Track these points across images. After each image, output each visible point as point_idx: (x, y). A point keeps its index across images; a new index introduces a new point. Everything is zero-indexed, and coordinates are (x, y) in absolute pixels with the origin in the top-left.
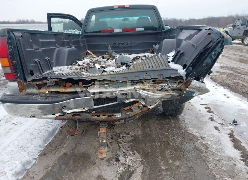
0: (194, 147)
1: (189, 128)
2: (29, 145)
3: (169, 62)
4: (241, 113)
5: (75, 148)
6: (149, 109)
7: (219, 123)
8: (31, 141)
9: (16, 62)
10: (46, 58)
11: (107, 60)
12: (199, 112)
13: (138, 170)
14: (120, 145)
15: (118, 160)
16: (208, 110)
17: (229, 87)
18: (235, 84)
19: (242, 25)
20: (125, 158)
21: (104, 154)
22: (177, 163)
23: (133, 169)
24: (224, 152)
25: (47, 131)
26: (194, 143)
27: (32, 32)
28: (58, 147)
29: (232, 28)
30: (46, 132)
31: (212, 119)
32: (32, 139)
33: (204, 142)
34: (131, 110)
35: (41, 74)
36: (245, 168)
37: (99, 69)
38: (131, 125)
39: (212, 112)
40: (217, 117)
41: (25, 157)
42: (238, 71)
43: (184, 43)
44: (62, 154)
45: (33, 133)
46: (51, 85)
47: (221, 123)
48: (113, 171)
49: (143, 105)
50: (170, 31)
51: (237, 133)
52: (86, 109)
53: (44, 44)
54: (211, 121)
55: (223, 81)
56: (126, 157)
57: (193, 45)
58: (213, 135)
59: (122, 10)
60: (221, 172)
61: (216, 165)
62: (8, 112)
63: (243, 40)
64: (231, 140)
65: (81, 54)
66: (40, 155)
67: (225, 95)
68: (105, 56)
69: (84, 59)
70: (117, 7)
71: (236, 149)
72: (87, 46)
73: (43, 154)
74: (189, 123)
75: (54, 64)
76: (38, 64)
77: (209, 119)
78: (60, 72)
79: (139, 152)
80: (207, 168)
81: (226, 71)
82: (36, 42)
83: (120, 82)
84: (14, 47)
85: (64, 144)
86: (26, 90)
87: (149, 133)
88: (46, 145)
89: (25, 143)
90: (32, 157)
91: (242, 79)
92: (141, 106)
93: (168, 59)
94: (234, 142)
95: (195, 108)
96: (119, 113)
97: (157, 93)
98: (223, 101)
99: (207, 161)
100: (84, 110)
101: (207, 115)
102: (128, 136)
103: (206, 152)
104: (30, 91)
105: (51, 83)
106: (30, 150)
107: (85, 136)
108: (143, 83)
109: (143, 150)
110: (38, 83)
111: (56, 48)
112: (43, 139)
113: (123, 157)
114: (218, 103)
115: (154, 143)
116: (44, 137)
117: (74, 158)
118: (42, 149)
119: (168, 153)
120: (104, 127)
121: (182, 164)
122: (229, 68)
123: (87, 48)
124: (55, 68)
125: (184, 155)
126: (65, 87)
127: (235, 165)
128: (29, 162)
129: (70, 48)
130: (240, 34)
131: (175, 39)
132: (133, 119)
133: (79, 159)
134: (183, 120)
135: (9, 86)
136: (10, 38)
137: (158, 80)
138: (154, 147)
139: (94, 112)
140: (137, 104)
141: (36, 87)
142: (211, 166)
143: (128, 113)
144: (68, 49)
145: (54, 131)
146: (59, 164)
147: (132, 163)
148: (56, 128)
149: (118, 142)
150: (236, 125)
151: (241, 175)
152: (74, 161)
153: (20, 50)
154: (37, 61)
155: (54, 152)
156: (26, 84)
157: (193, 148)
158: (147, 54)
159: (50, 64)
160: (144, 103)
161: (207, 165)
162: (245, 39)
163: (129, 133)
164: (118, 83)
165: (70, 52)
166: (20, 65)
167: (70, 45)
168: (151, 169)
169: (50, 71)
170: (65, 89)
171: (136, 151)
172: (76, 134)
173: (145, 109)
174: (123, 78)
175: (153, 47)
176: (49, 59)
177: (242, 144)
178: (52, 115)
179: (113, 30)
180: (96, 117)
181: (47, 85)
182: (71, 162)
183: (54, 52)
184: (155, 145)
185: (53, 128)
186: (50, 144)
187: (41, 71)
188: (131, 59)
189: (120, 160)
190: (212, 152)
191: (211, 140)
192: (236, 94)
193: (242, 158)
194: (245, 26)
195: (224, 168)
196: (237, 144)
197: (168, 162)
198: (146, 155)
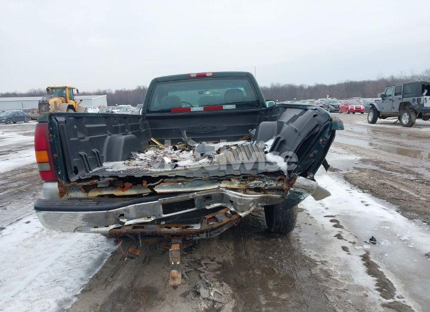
0: (310, 276)
1: (305, 250)
2: (67, 277)
3: (266, 153)
4: (385, 227)
5: (135, 280)
6: (240, 216)
7: (350, 242)
8: (69, 273)
9: (57, 155)
10: (94, 150)
11: (181, 152)
12: (321, 227)
13: (227, 306)
14: (202, 275)
15: (198, 294)
16: (335, 223)
17: (371, 190)
18: (380, 186)
19: (395, 95)
20: (208, 290)
21: (177, 280)
22: (284, 296)
23: (220, 305)
24: (353, 280)
25: (91, 258)
26: (310, 270)
27: (77, 116)
28: (110, 279)
29: (380, 98)
30: (90, 260)
31: (339, 236)
32: (69, 270)
33: (325, 268)
34: (214, 218)
35: (88, 172)
36: (380, 300)
37: (169, 163)
38: (218, 247)
39: (341, 227)
40: (347, 233)
41: (61, 293)
42: (387, 166)
43: (286, 127)
44: (116, 289)
45: (70, 261)
46: (104, 186)
47: (352, 242)
48: (190, 308)
49: (231, 211)
50: (271, 110)
51: (374, 255)
52: (152, 219)
53: (91, 131)
54: (339, 240)
55: (363, 182)
56: (210, 288)
57: (296, 131)
58: (339, 257)
59: (202, 80)
60: (346, 306)
61: (339, 297)
62: (43, 224)
63: (400, 118)
64: (364, 264)
65: (141, 144)
66: (83, 290)
67: (362, 202)
68: (177, 146)
69: (147, 151)
70: (195, 76)
71: (369, 276)
72: (150, 132)
73: (88, 290)
74: (304, 243)
75: (105, 158)
76: (84, 158)
77: (335, 236)
78: (115, 169)
79: (229, 283)
80: (326, 302)
81: (370, 166)
82: (81, 129)
83: (199, 180)
84: (57, 136)
85: (118, 276)
86: (68, 194)
87: (245, 258)
88: (91, 277)
89: (59, 276)
90: (72, 293)
91: (391, 178)
92: (229, 212)
93: (265, 148)
94: (367, 267)
95: (316, 221)
96: (198, 223)
97: (250, 194)
98: (358, 210)
99: (327, 292)
100: (149, 220)
101: (332, 231)
102: (213, 262)
103: (326, 281)
104: (73, 195)
105: (104, 183)
106: (67, 284)
107: (148, 264)
108: (230, 180)
109: (236, 281)
110: (85, 184)
111: (106, 137)
112: (85, 269)
113: (205, 288)
114: (351, 214)
115: (251, 271)
116: (88, 267)
117: (133, 293)
118: (86, 283)
119: (271, 284)
120: (177, 243)
121: (291, 297)
122: (374, 162)
123: (151, 135)
124: (105, 165)
125: (294, 285)
126: (123, 188)
127: (367, 296)
128: (67, 301)
129: (126, 136)
130: (394, 108)
131: (276, 122)
132: (217, 233)
133: (141, 295)
134: (297, 238)
135: (45, 189)
136: (51, 124)
137: (251, 176)
138: (252, 276)
139: (163, 223)
140: (223, 211)
141: (82, 189)
142: (331, 299)
143: (211, 223)
144: (124, 137)
145: (101, 259)
146: (113, 302)
147: (219, 298)
148: (104, 255)
149: (199, 271)
150: (374, 243)
151: (374, 308)
152: (135, 297)
153: (63, 140)
154: (83, 155)
155: (103, 287)
156: (68, 185)
157: (308, 277)
158: (240, 143)
159: (99, 159)
160: (232, 209)
161: (326, 297)
162: (403, 116)
163: (214, 258)
164: (196, 180)
165: (127, 141)
166: (62, 160)
167: (126, 130)
168: (245, 304)
169: (100, 168)
170: (123, 191)
171: (225, 282)
172: (138, 256)
173: (234, 217)
174: (204, 173)
175: (248, 132)
176: (98, 151)
177: (380, 270)
178: (105, 227)
179: (189, 109)
180: (166, 229)
181: (98, 186)
182: (129, 299)
183: (104, 141)
184: (254, 274)
185: (100, 254)
186: (97, 276)
187: (88, 168)
188: (216, 149)
189: (201, 292)
190: (336, 280)
191: (336, 264)
192: (380, 200)
193: (378, 287)
194: (401, 96)
195: (350, 301)
196: (371, 268)
197: (271, 294)
198: (238, 288)
